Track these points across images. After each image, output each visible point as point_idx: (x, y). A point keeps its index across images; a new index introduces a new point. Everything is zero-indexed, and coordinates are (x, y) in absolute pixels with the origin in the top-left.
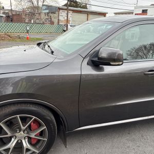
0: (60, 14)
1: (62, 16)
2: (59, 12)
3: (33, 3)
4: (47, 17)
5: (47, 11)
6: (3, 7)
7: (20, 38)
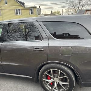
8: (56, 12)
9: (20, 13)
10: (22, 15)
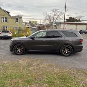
0: (61, 26)
3: (51, 21)
6: (38, 24)
8: (34, 21)
9: (6, 21)
10: (8, 22)
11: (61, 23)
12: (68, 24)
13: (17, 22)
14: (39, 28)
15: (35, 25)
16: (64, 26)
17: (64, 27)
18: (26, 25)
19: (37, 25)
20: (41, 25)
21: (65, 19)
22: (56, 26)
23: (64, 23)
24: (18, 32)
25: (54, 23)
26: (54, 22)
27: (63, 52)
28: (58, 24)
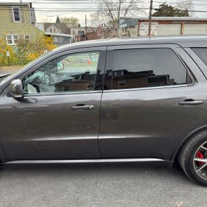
0: (141, 28)
1: (144, 30)
2: (139, 25)
3: (112, 17)
4: (125, 34)
5: (126, 25)
6: (79, 26)
7: (81, 62)
11: (140, 21)
12: (161, 22)
13: (17, 19)
14: (83, 36)
15: (72, 30)
16: (150, 30)
17: (149, 32)
18: (49, 29)
19: (77, 31)
20: (86, 28)
21: (151, 8)
22: (129, 29)
23: (149, 21)
24: (19, 50)
25: (121, 21)
26: (121, 18)
27: (199, 164)
28: (133, 24)
